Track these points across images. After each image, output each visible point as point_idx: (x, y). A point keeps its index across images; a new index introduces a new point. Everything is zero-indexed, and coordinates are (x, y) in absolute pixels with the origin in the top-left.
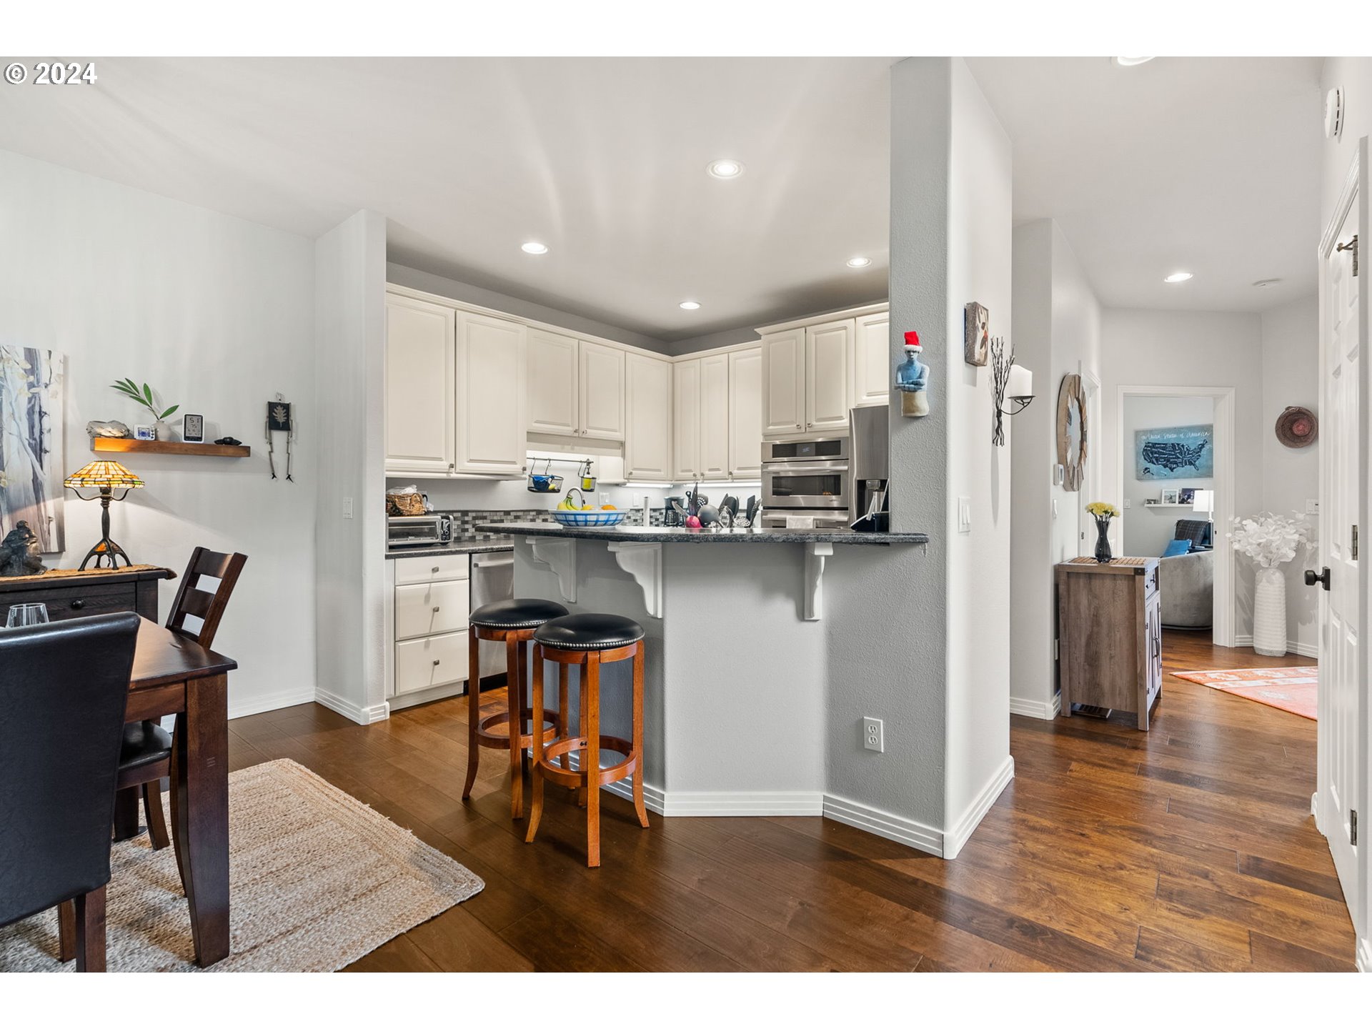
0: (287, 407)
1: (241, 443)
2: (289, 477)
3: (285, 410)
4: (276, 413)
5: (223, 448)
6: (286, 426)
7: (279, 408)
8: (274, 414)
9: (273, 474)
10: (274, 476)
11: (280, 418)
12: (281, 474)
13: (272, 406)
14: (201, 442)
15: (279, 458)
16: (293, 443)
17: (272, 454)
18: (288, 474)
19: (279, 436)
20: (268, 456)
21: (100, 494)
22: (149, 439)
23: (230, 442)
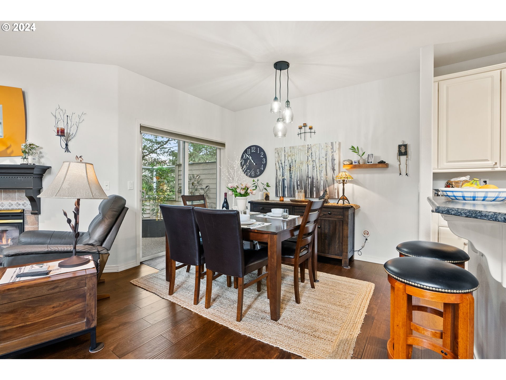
0: (406, 146)
1: (386, 162)
2: (407, 174)
3: (405, 147)
4: (401, 149)
5: (380, 165)
6: (405, 154)
7: (403, 147)
8: (400, 149)
9: (400, 173)
10: (400, 174)
11: (403, 150)
12: (404, 173)
13: (400, 146)
14: (372, 163)
15: (403, 167)
16: (409, 160)
17: (400, 166)
18: (406, 173)
19: (403, 158)
20: (399, 166)
21: (342, 182)
22: (357, 164)
23: (382, 162)
